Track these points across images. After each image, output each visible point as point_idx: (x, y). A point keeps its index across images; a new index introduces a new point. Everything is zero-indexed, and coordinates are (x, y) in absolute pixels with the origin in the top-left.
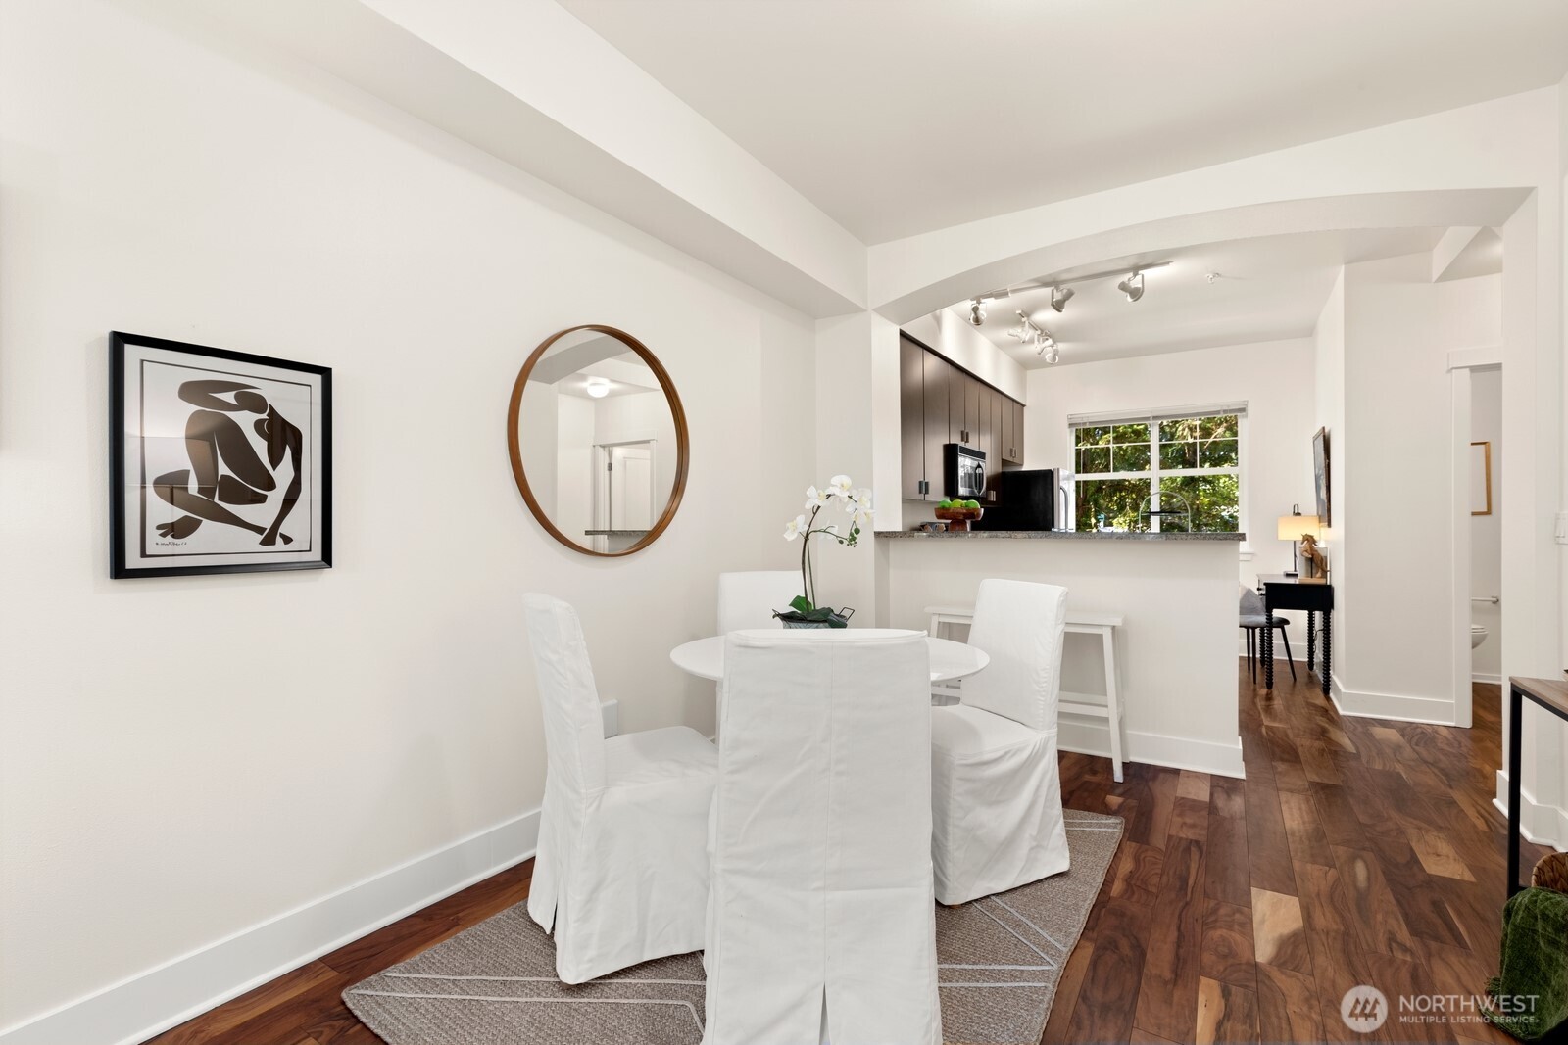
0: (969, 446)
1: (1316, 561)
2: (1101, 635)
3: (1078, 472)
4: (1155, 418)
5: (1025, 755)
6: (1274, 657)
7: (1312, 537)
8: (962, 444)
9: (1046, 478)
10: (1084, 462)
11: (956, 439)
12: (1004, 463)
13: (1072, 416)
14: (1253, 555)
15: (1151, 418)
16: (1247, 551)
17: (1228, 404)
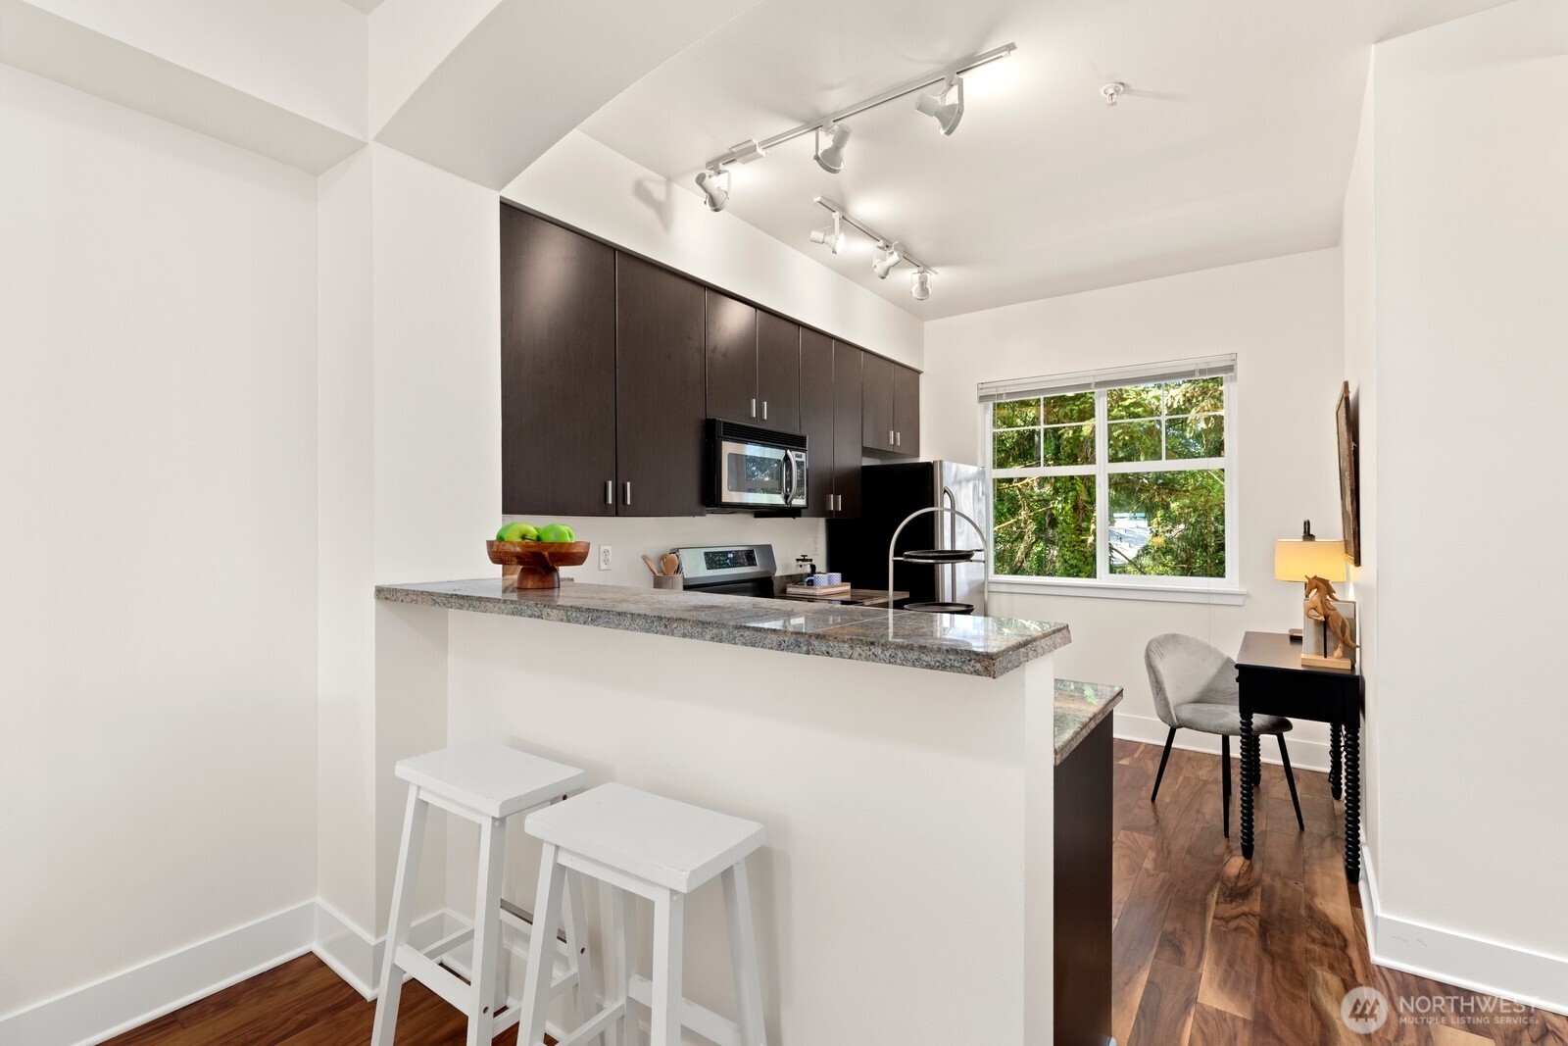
1: (1335, 629)
4: (1100, 385)
6: (1263, 759)
7: (1325, 582)
12: (870, 452)
13: (984, 386)
14: (1246, 596)
15: (1093, 385)
16: (1236, 589)
17: (1207, 360)
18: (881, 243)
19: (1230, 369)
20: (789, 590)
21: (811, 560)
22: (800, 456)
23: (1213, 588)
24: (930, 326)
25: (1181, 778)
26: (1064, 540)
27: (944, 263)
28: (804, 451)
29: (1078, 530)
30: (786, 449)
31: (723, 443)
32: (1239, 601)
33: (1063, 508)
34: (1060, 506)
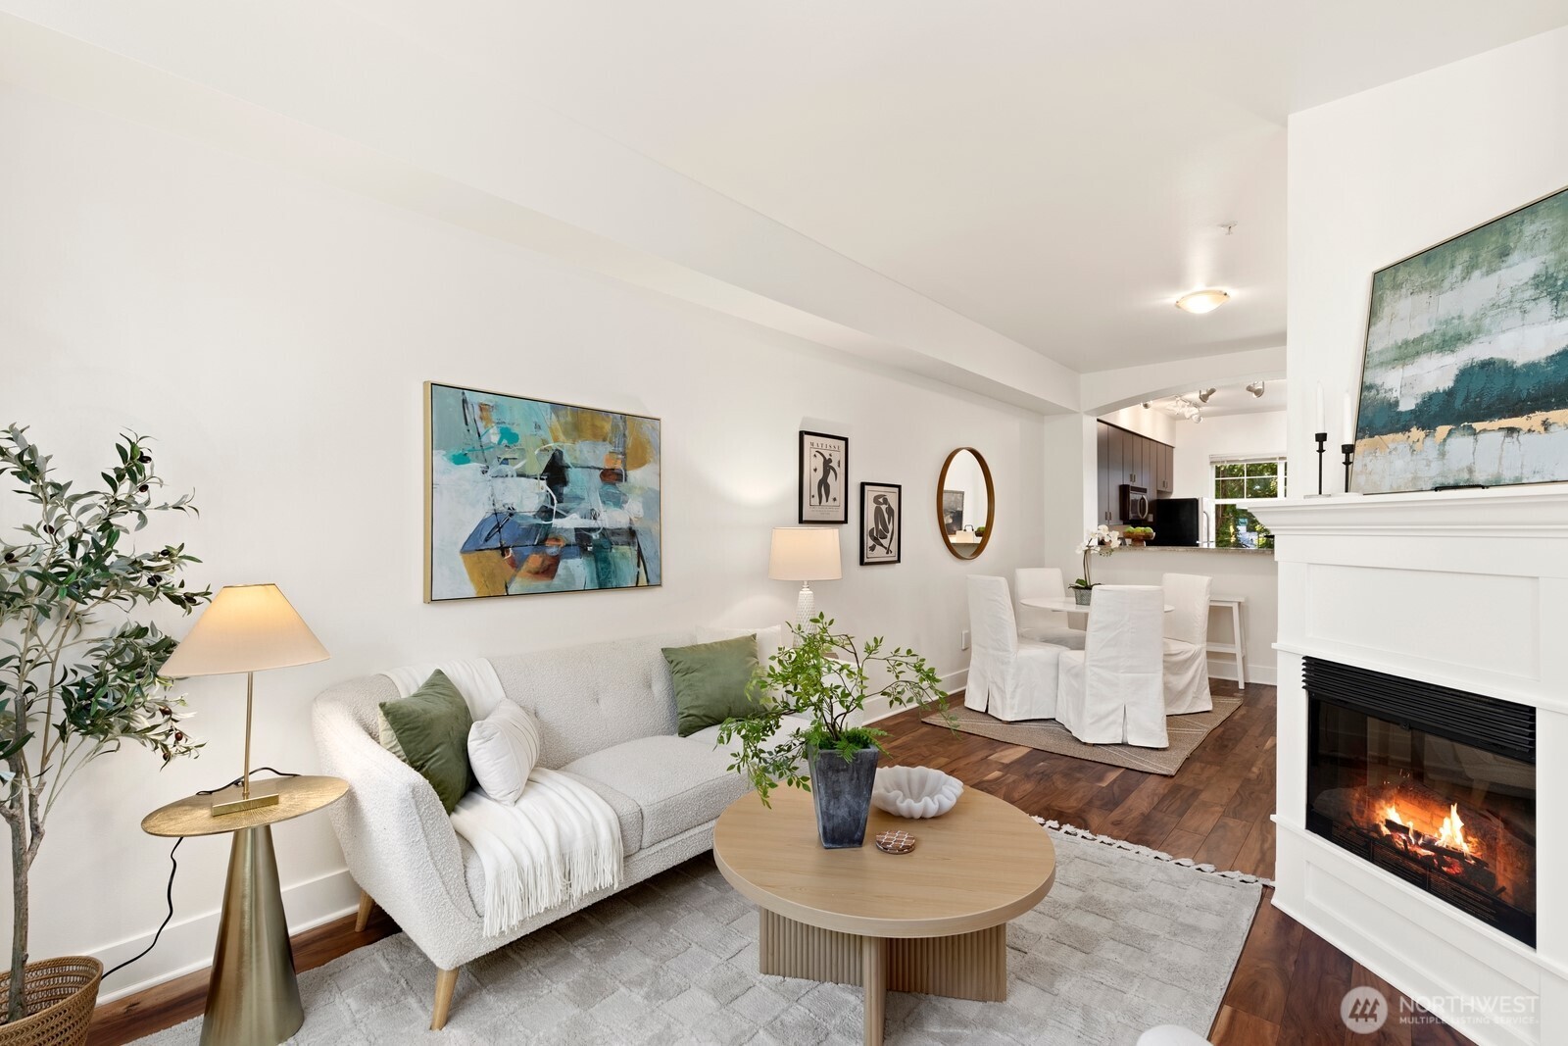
0: (1135, 485)
2: (1231, 608)
3: (1217, 497)
4: (1281, 458)
5: (1189, 654)
8: (1131, 484)
9: (1192, 505)
10: (1222, 490)
11: (1127, 482)
12: (1159, 492)
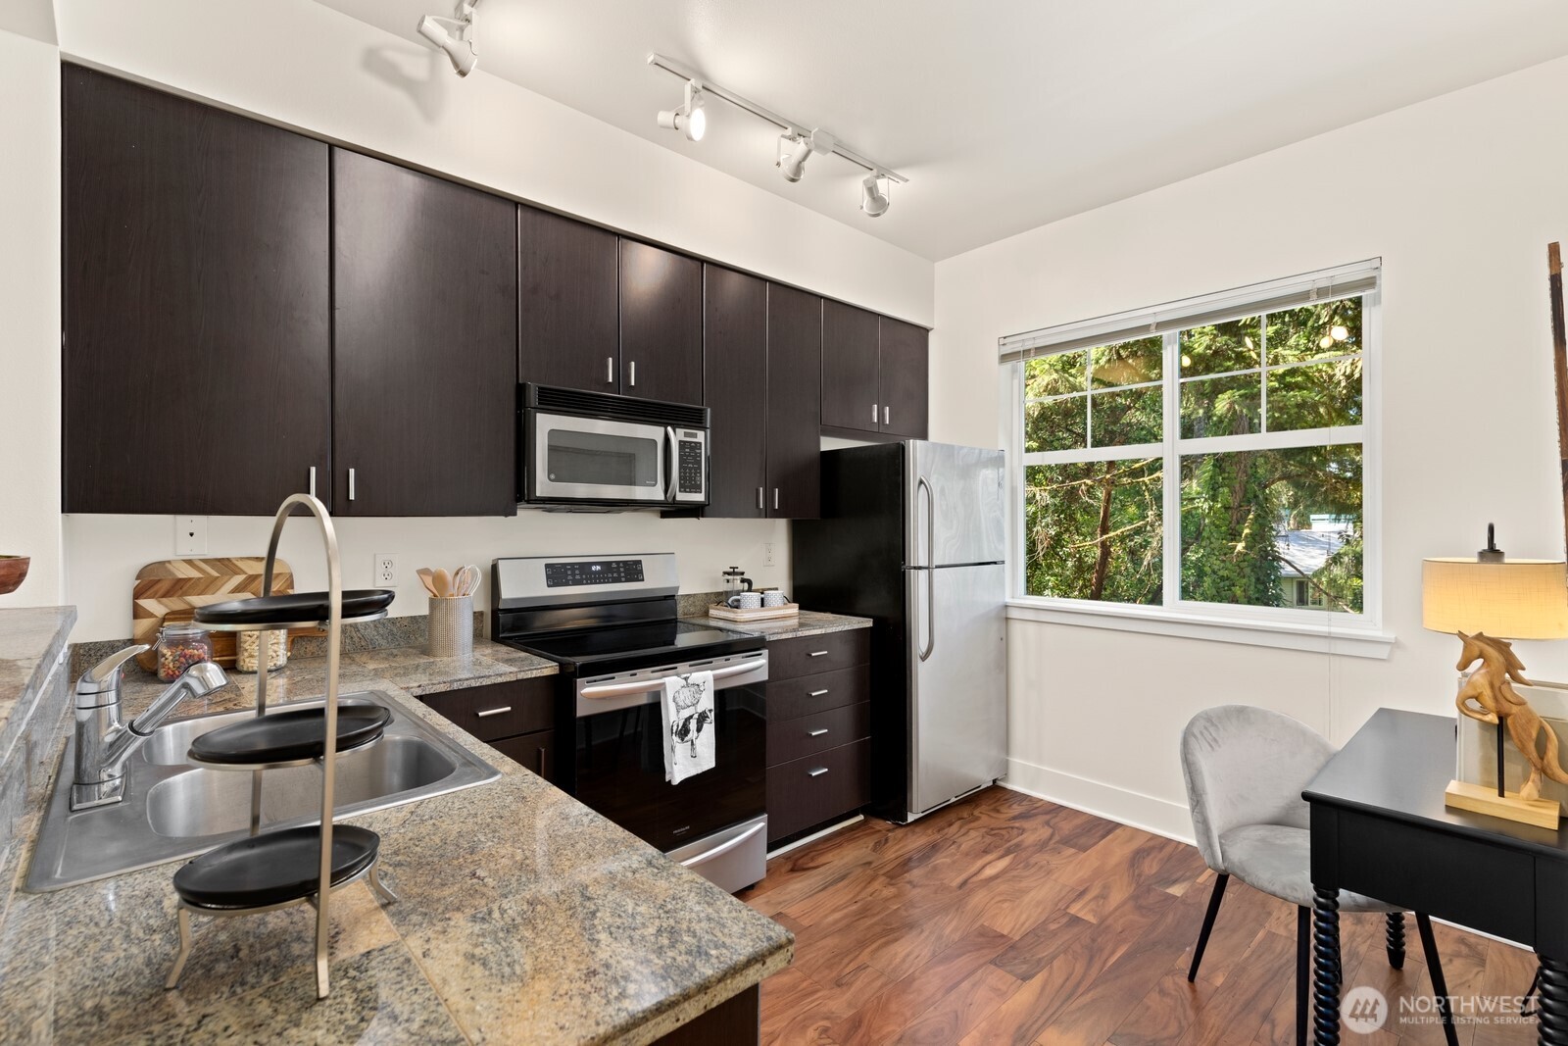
1: (1522, 740)
7: (1501, 647)
13: (1006, 341)
14: (1395, 645)
15: (1153, 327)
16: (1377, 633)
17: (1330, 273)
18: (789, 132)
19: (1370, 283)
20: (712, 612)
21: (743, 574)
22: (695, 436)
23: (1336, 630)
24: (941, 268)
25: (1261, 935)
26: (1212, 546)
27: (912, 162)
28: (704, 428)
29: (1230, 534)
30: (665, 425)
31: (538, 415)
32: (1382, 652)
33: (1210, 508)
34: (1206, 506)
